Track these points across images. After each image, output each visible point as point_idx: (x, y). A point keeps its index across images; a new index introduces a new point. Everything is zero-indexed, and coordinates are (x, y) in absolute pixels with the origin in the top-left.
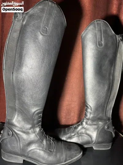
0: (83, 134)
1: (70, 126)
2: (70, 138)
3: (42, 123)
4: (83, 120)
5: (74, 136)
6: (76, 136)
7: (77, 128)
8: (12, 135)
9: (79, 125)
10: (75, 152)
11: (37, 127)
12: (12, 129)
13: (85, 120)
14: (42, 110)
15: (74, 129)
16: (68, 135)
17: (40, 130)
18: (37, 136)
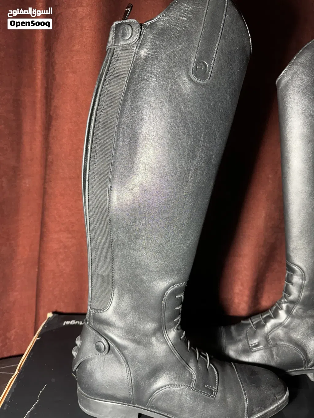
0: (282, 340)
1: (242, 322)
2: (247, 351)
3: (182, 318)
4: (279, 304)
5: (256, 346)
6: (261, 347)
7: (264, 326)
8: (107, 350)
9: (269, 317)
10: (273, 391)
11: (170, 328)
12: (105, 334)
13: (284, 306)
14: (184, 284)
15: (256, 328)
16: (240, 346)
17: (179, 335)
18: (174, 351)
